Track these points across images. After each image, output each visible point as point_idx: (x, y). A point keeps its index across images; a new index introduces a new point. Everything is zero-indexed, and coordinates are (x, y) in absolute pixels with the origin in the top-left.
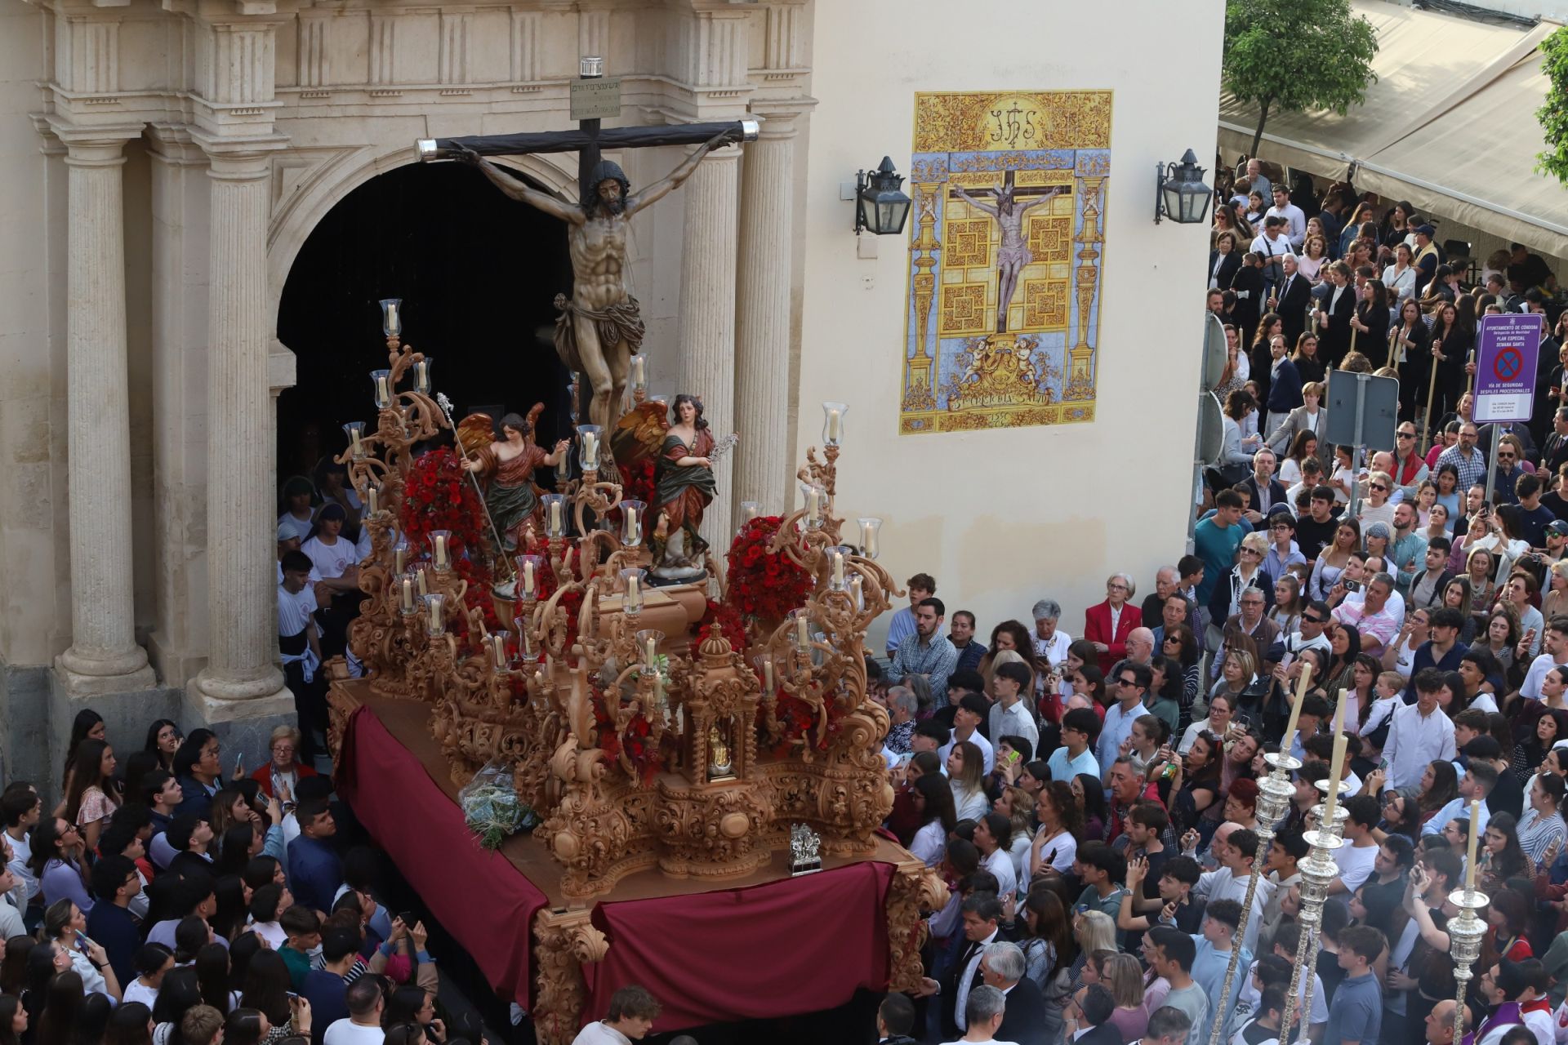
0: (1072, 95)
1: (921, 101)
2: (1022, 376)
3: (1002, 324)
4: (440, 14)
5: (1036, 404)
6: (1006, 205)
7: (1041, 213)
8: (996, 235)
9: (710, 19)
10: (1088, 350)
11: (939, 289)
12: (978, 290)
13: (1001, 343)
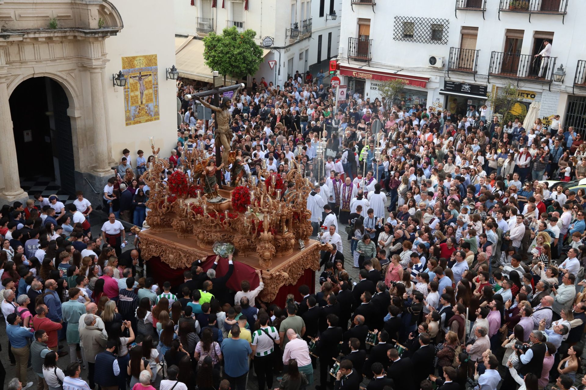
0: (150, 56)
1: (123, 59)
2: (146, 112)
3: (142, 102)
4: (34, 44)
5: (149, 118)
6: (140, 79)
7: (146, 80)
8: (139, 85)
9: (93, 43)
10: (157, 106)
11: (130, 97)
12: (137, 96)
13: (142, 106)
